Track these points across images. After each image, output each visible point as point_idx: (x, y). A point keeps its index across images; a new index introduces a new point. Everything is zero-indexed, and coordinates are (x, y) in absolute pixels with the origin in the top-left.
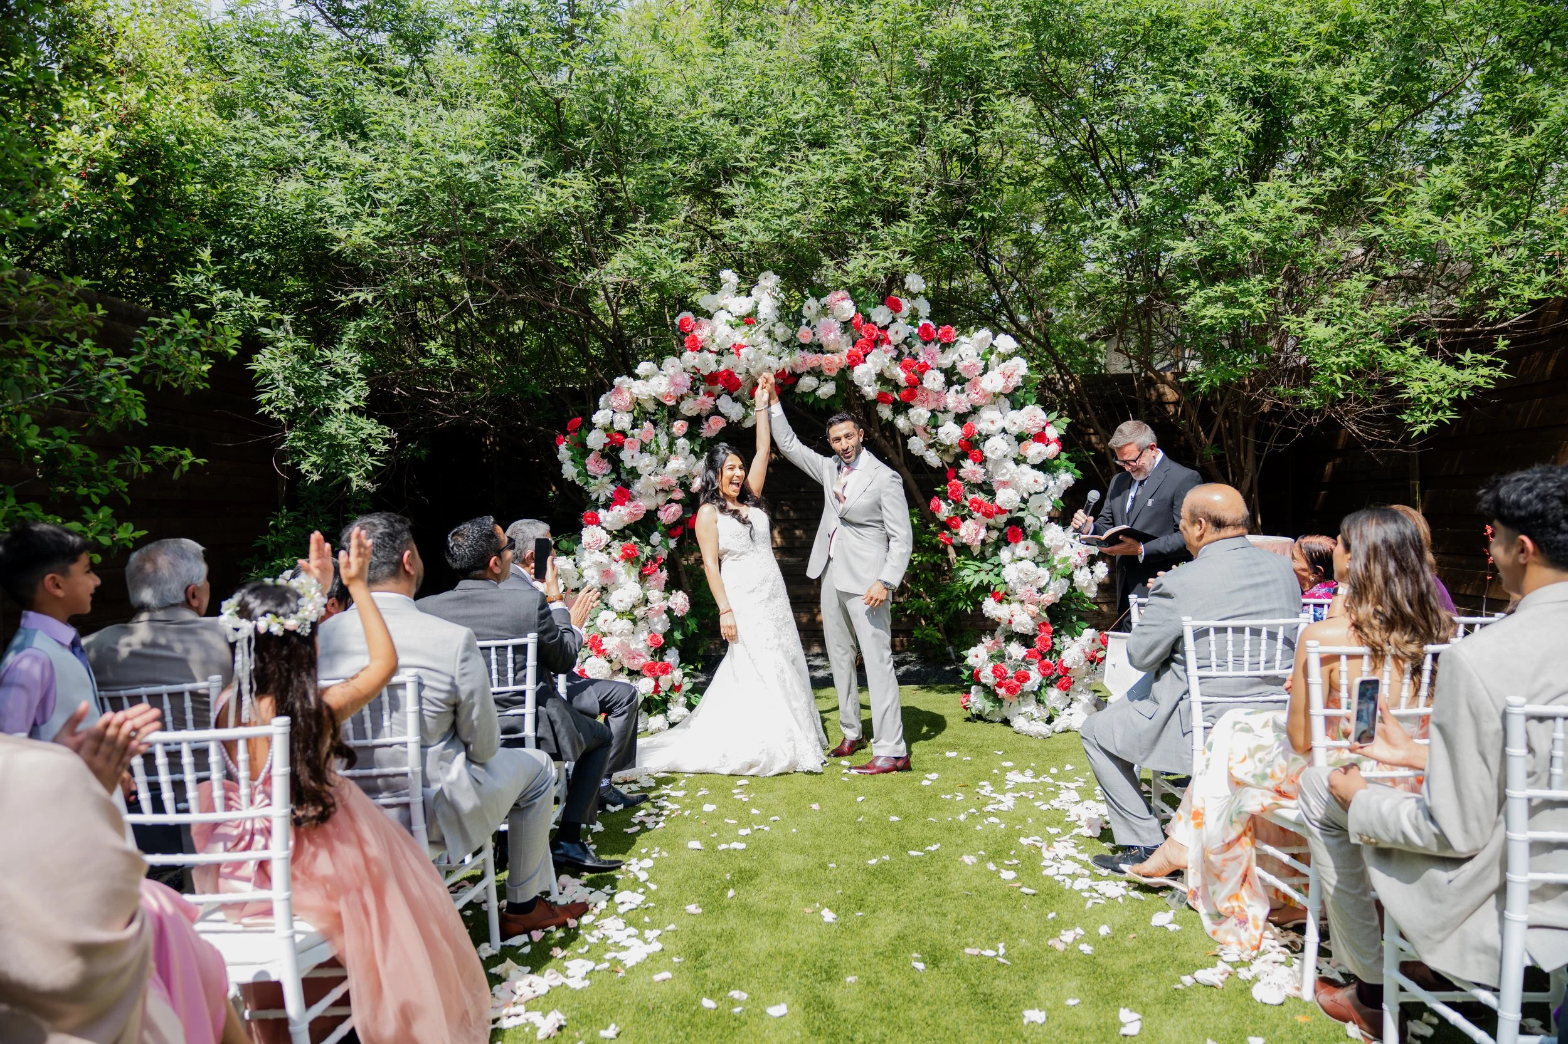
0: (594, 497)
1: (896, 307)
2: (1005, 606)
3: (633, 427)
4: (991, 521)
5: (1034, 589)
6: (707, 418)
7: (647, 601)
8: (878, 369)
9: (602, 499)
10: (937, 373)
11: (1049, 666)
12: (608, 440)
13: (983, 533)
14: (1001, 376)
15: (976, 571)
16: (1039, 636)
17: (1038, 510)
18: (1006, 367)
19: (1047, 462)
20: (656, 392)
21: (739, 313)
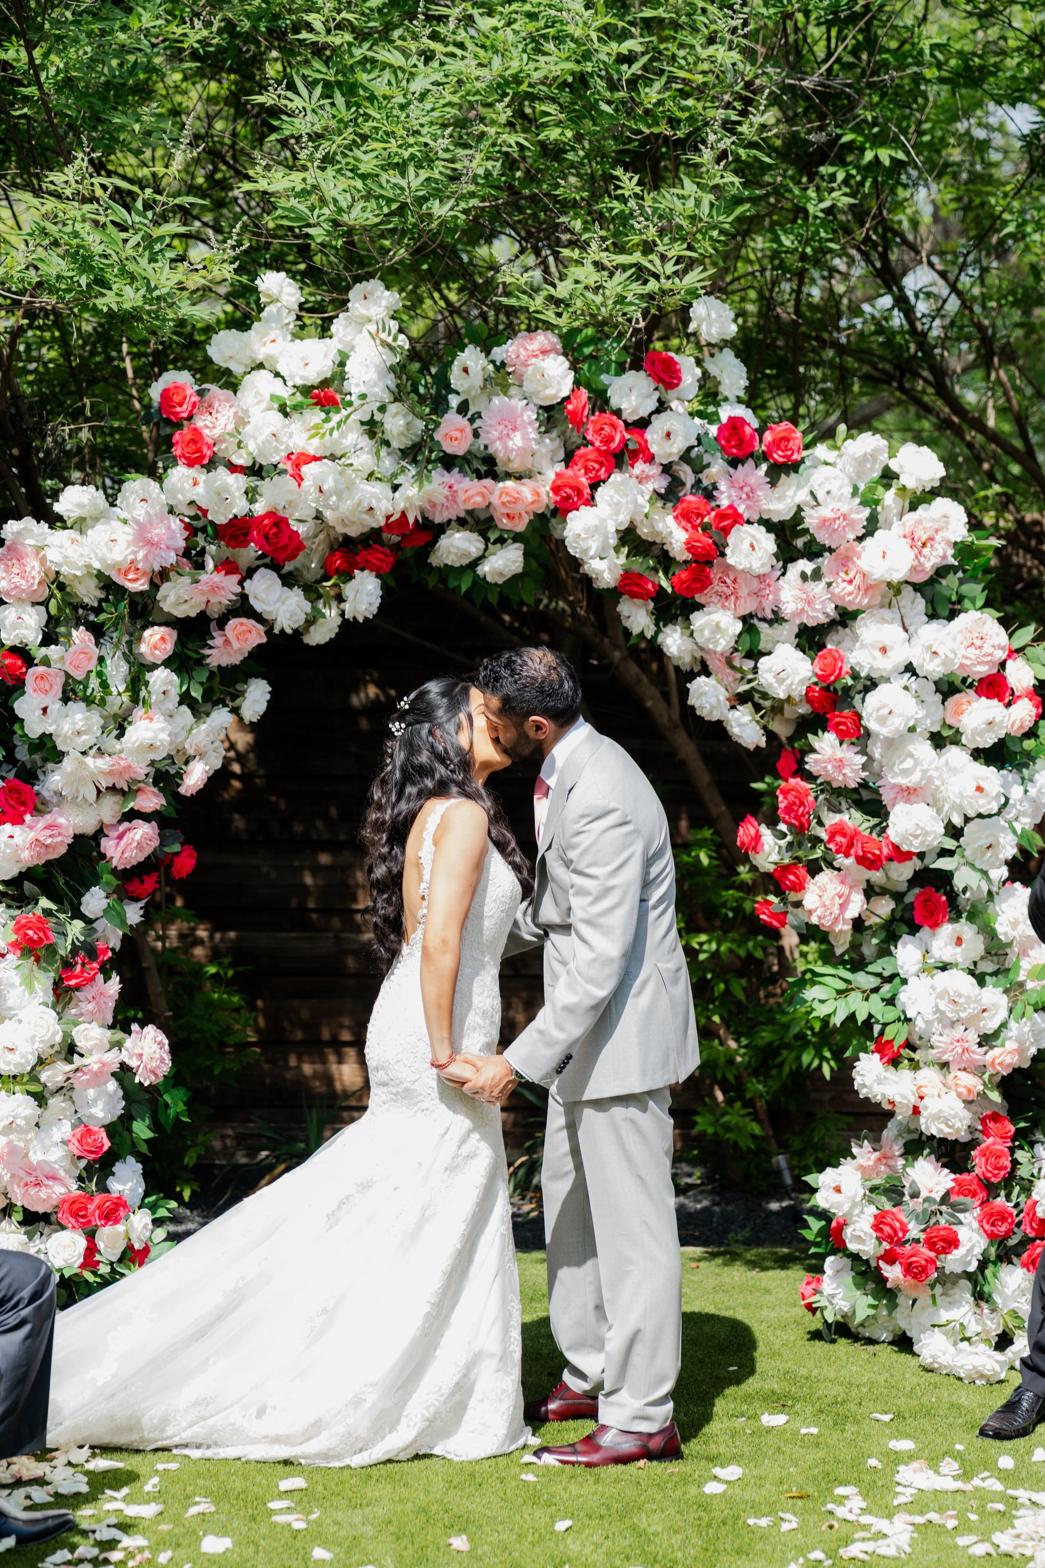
1: (669, 378)
2: (905, 1073)
4: (877, 876)
5: (973, 1037)
6: (222, 623)
7: (70, 1050)
8: (623, 520)
10: (759, 532)
11: (1003, 1216)
13: (857, 905)
14: (905, 543)
15: (839, 992)
16: (983, 1146)
17: (983, 855)
18: (919, 522)
19: (1009, 744)
20: (102, 561)
21: (302, 378)
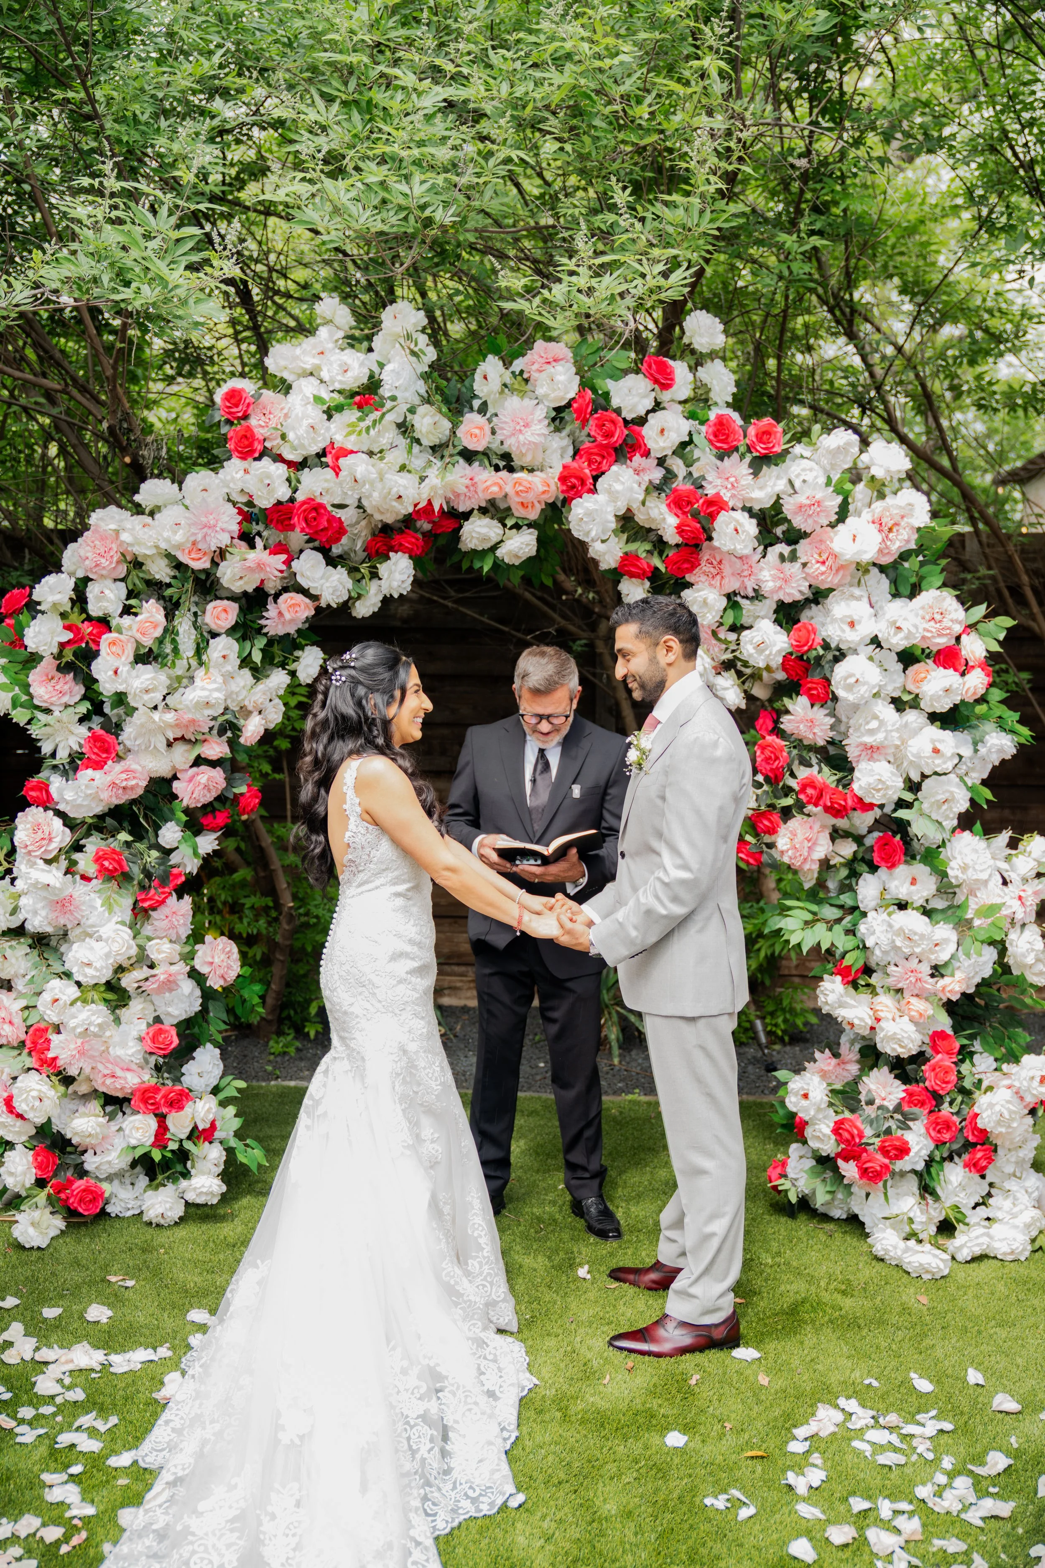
0: (46, 748)
1: (664, 380)
2: (864, 997)
3: (127, 610)
4: (842, 823)
5: (926, 969)
6: (277, 596)
7: (145, 962)
8: (622, 507)
9: (63, 755)
10: (742, 518)
11: (948, 1124)
12: (68, 636)
13: (823, 848)
14: (874, 528)
15: (806, 923)
16: (933, 1062)
17: (939, 807)
18: (886, 509)
19: (962, 709)
20: (167, 540)
21: (340, 382)
